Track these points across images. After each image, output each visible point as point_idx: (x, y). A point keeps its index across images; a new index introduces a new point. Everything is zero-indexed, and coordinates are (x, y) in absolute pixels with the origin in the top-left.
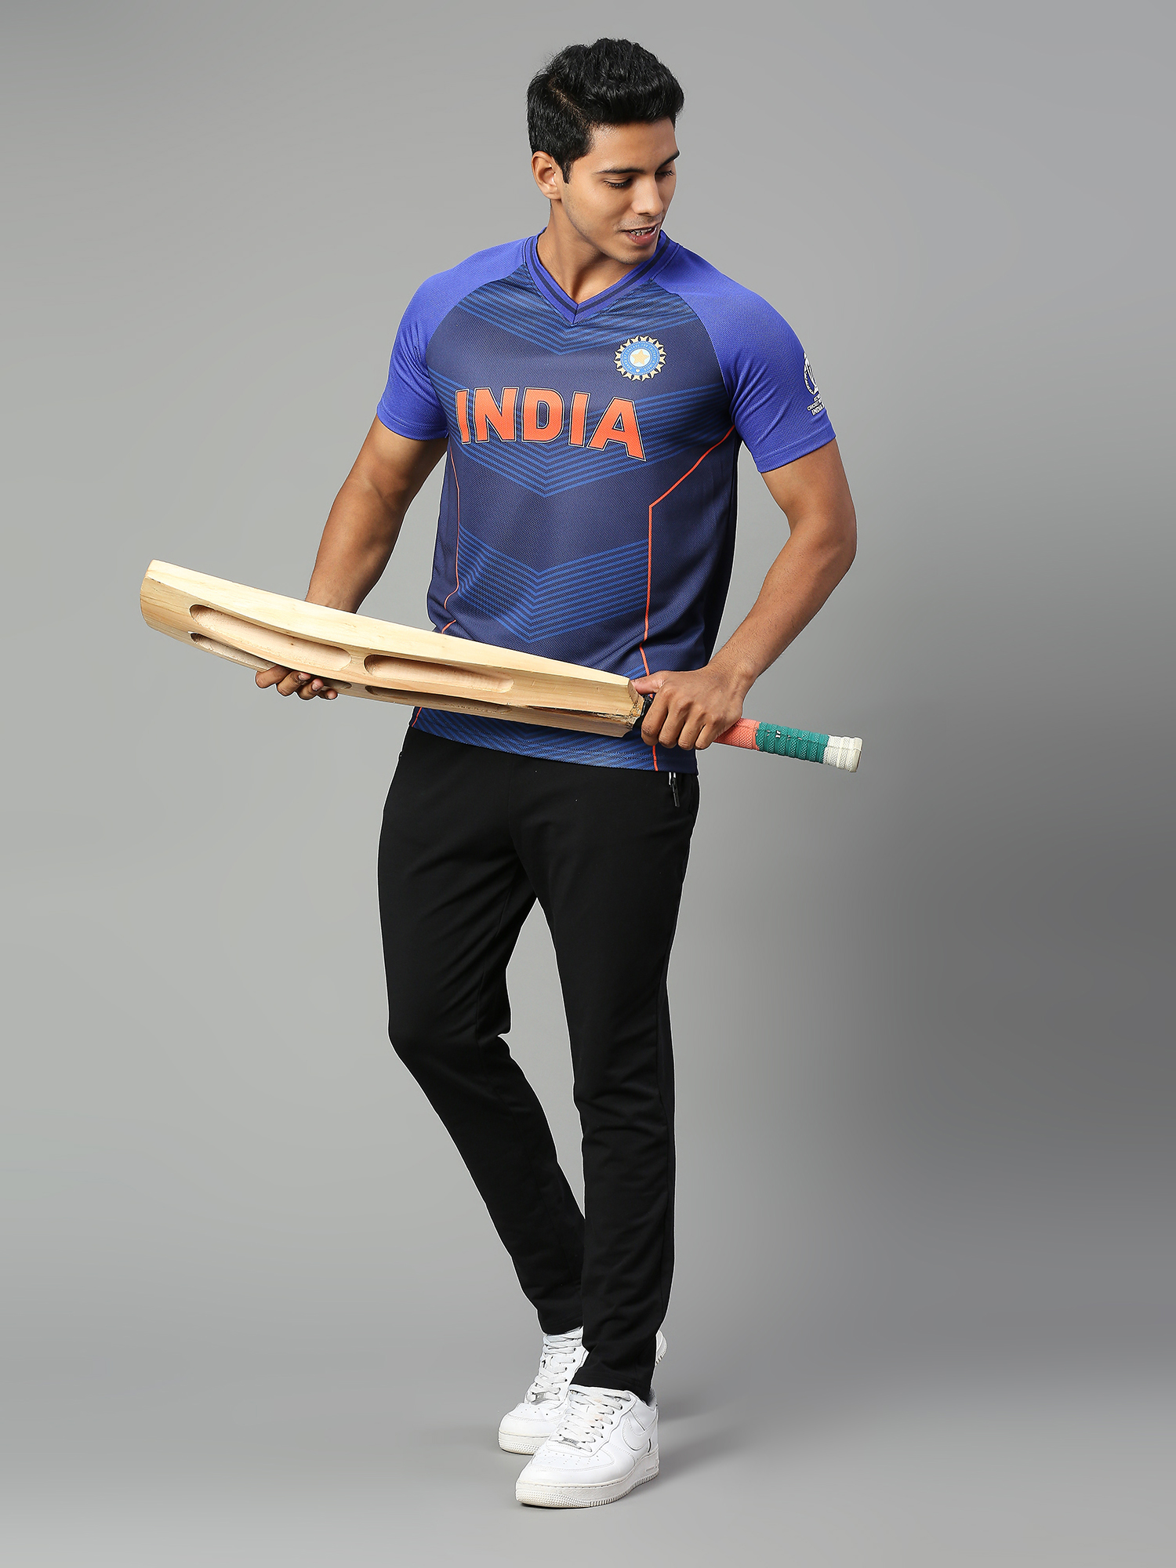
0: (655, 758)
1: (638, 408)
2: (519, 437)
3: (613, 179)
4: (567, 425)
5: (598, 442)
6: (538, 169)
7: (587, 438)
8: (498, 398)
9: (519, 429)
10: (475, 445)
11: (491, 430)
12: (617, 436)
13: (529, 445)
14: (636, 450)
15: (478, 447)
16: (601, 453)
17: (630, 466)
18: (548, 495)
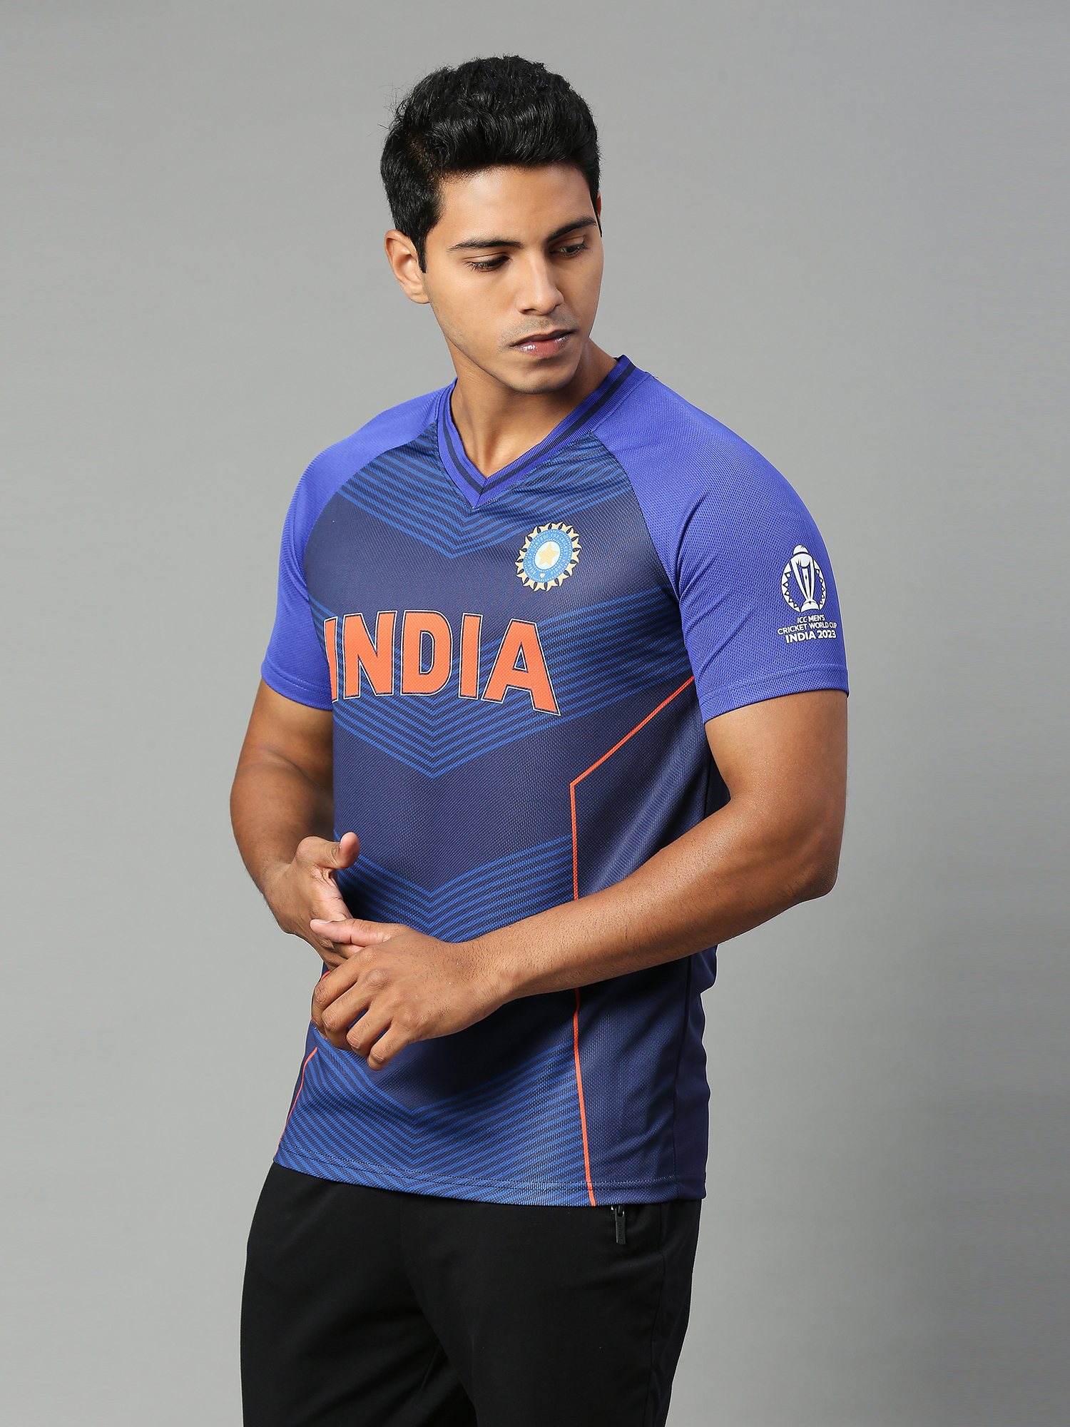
0: (590, 1185)
1: (545, 633)
2: (397, 688)
3: (484, 256)
4: (456, 666)
5: (495, 692)
6: (395, 258)
7: (482, 685)
8: (371, 627)
9: (397, 677)
10: (343, 704)
11: (364, 679)
12: (519, 680)
13: (411, 701)
14: (544, 699)
15: (346, 706)
16: (502, 707)
17: (537, 724)
18: (437, 775)
